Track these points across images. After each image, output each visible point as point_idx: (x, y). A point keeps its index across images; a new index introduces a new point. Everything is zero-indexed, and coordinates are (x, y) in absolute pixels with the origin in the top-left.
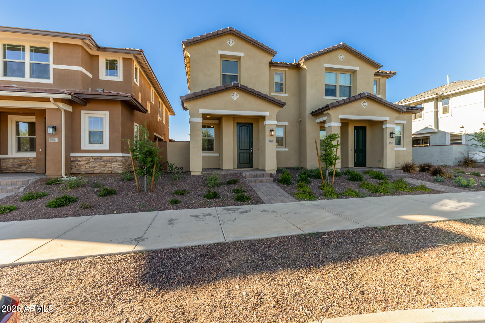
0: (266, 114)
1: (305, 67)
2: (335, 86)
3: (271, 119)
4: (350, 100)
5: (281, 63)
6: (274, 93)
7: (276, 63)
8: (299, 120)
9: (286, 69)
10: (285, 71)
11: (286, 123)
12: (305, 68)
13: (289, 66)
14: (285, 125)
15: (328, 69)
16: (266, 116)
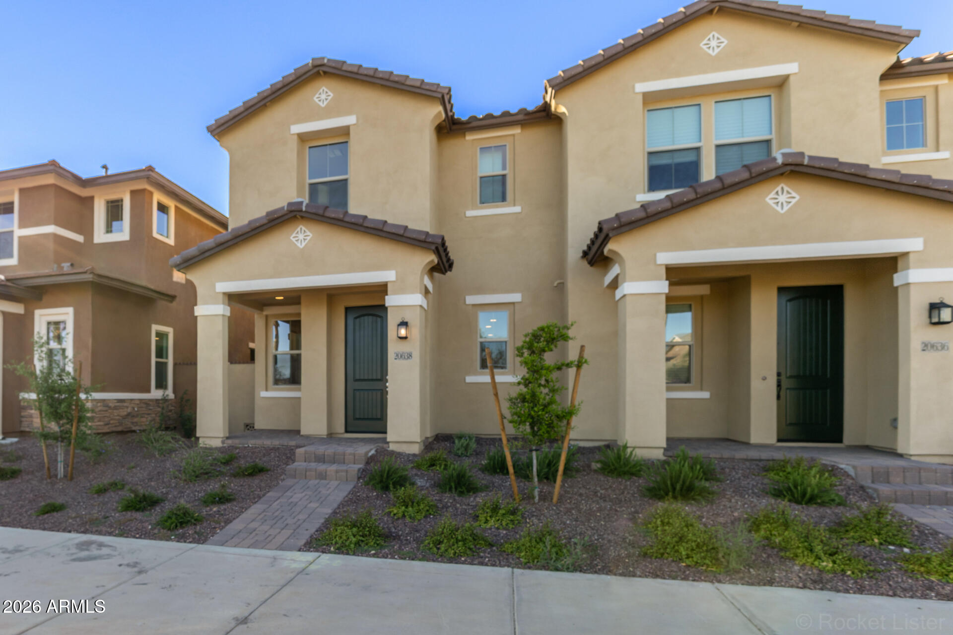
0: (388, 276)
1: (562, 109)
2: (698, 149)
3: (402, 291)
4: (696, 193)
5: (489, 116)
6: (477, 208)
7: (474, 118)
8: (555, 284)
9: (517, 131)
10: (513, 135)
11: (516, 297)
12: (564, 113)
13: (521, 117)
14: (513, 303)
15: (652, 100)
16: (387, 282)
